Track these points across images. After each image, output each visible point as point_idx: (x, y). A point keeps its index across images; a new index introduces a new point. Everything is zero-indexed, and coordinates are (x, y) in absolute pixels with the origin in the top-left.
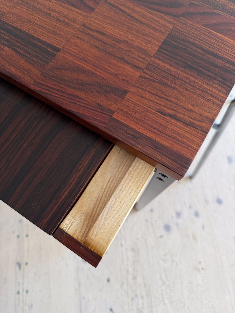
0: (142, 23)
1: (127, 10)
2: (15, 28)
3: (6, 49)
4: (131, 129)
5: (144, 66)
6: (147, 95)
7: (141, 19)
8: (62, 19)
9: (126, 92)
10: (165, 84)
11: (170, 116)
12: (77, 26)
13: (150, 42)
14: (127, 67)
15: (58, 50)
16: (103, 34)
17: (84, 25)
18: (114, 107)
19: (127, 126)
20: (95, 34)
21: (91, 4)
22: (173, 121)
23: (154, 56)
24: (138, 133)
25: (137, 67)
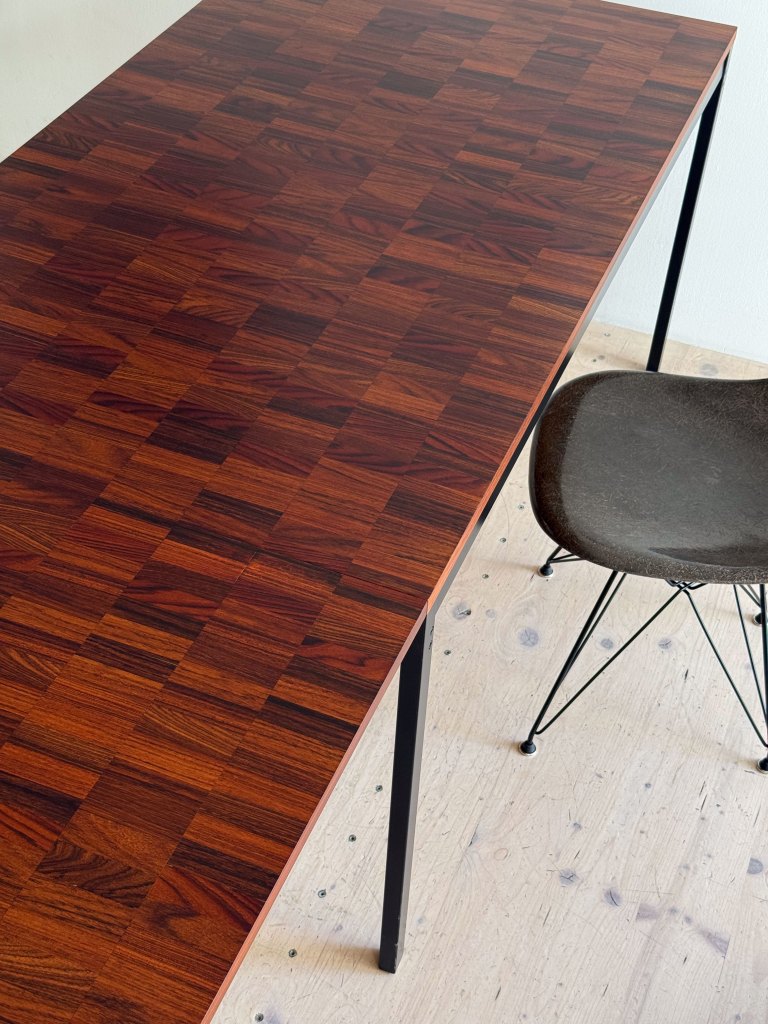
0: (363, 483)
1: (345, 472)
2: (225, 496)
3: (221, 515)
4: (372, 570)
5: (374, 521)
6: (383, 544)
7: (363, 480)
8: (275, 484)
9: (361, 543)
10: (398, 534)
11: (407, 557)
12: (294, 490)
13: (377, 500)
14: (358, 523)
15: (281, 514)
16: (327, 497)
17: (302, 490)
18: (351, 555)
19: (369, 569)
20: (316, 497)
21: (304, 469)
22: (411, 561)
23: (383, 512)
24: (380, 573)
25: (368, 523)
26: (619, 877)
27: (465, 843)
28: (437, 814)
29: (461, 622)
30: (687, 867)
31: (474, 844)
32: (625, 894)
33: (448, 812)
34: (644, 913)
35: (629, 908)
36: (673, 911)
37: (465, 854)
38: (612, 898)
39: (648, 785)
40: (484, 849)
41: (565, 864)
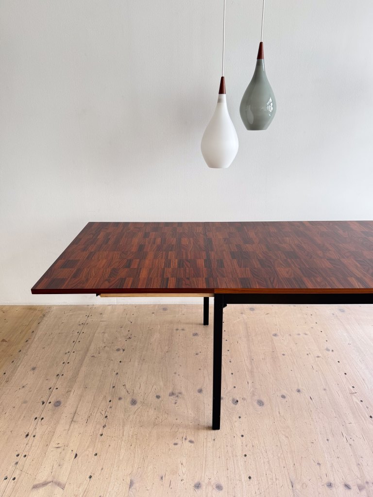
26: (344, 478)
27: (291, 487)
28: (274, 480)
29: (237, 405)
30: (359, 464)
31: (294, 486)
32: (350, 483)
33: (277, 477)
34: (361, 488)
35: (355, 488)
36: (367, 483)
37: (293, 491)
38: (347, 486)
39: (328, 440)
40: (298, 486)
41: (325, 480)
